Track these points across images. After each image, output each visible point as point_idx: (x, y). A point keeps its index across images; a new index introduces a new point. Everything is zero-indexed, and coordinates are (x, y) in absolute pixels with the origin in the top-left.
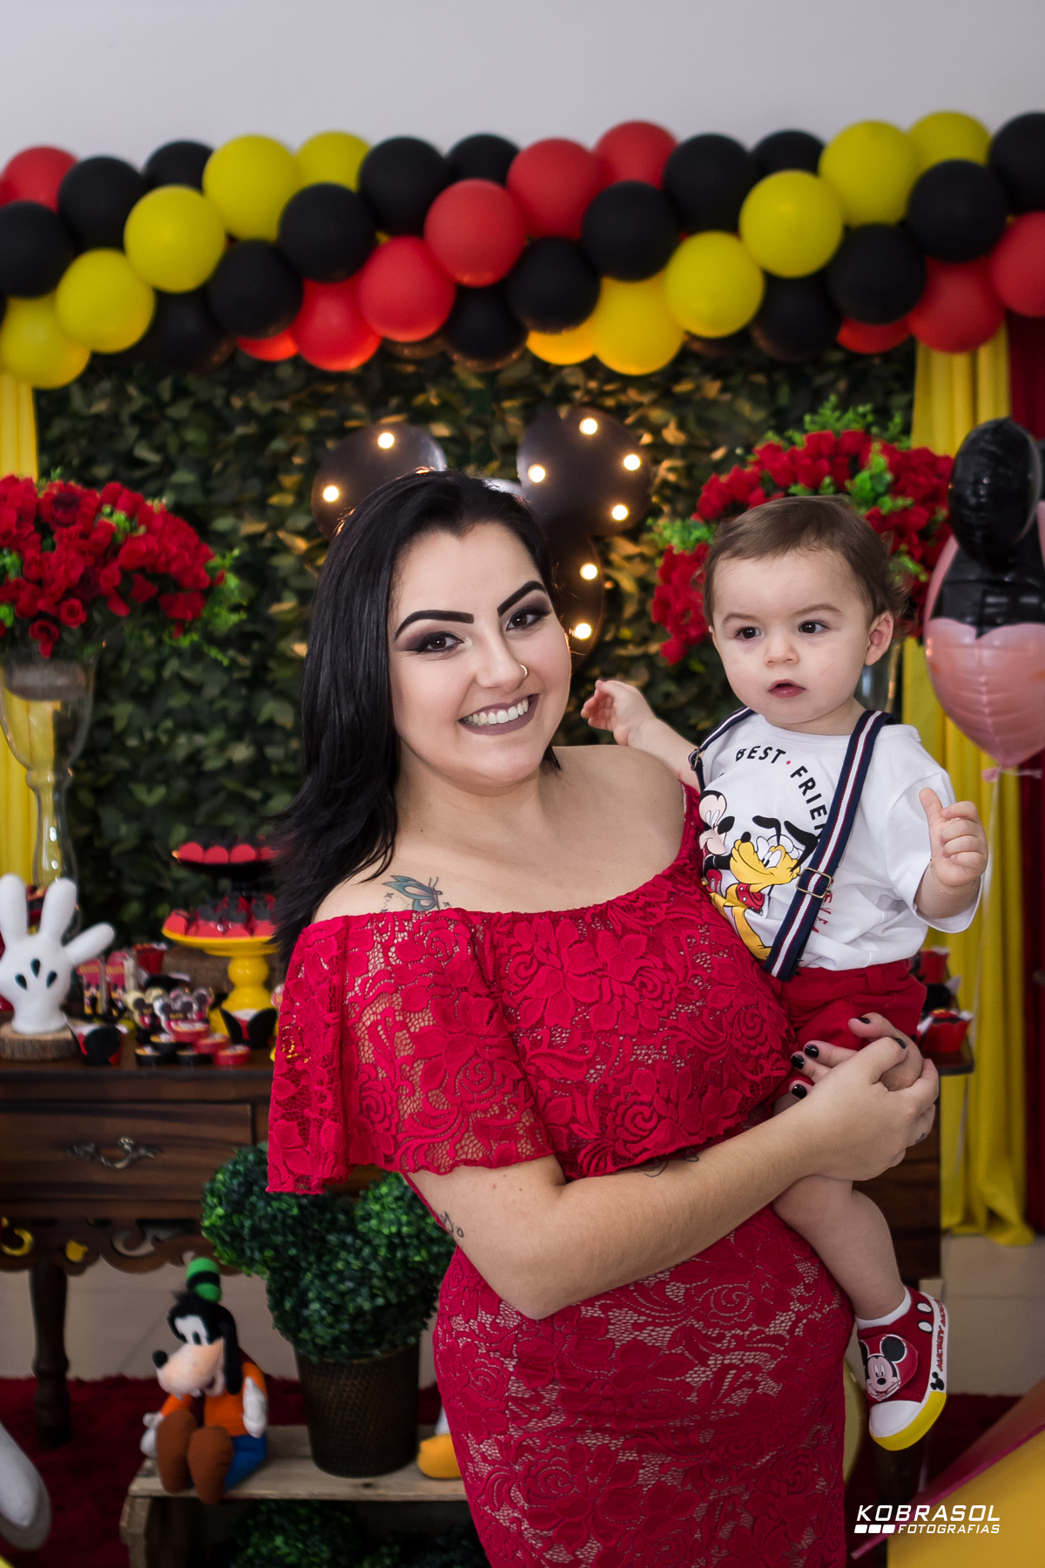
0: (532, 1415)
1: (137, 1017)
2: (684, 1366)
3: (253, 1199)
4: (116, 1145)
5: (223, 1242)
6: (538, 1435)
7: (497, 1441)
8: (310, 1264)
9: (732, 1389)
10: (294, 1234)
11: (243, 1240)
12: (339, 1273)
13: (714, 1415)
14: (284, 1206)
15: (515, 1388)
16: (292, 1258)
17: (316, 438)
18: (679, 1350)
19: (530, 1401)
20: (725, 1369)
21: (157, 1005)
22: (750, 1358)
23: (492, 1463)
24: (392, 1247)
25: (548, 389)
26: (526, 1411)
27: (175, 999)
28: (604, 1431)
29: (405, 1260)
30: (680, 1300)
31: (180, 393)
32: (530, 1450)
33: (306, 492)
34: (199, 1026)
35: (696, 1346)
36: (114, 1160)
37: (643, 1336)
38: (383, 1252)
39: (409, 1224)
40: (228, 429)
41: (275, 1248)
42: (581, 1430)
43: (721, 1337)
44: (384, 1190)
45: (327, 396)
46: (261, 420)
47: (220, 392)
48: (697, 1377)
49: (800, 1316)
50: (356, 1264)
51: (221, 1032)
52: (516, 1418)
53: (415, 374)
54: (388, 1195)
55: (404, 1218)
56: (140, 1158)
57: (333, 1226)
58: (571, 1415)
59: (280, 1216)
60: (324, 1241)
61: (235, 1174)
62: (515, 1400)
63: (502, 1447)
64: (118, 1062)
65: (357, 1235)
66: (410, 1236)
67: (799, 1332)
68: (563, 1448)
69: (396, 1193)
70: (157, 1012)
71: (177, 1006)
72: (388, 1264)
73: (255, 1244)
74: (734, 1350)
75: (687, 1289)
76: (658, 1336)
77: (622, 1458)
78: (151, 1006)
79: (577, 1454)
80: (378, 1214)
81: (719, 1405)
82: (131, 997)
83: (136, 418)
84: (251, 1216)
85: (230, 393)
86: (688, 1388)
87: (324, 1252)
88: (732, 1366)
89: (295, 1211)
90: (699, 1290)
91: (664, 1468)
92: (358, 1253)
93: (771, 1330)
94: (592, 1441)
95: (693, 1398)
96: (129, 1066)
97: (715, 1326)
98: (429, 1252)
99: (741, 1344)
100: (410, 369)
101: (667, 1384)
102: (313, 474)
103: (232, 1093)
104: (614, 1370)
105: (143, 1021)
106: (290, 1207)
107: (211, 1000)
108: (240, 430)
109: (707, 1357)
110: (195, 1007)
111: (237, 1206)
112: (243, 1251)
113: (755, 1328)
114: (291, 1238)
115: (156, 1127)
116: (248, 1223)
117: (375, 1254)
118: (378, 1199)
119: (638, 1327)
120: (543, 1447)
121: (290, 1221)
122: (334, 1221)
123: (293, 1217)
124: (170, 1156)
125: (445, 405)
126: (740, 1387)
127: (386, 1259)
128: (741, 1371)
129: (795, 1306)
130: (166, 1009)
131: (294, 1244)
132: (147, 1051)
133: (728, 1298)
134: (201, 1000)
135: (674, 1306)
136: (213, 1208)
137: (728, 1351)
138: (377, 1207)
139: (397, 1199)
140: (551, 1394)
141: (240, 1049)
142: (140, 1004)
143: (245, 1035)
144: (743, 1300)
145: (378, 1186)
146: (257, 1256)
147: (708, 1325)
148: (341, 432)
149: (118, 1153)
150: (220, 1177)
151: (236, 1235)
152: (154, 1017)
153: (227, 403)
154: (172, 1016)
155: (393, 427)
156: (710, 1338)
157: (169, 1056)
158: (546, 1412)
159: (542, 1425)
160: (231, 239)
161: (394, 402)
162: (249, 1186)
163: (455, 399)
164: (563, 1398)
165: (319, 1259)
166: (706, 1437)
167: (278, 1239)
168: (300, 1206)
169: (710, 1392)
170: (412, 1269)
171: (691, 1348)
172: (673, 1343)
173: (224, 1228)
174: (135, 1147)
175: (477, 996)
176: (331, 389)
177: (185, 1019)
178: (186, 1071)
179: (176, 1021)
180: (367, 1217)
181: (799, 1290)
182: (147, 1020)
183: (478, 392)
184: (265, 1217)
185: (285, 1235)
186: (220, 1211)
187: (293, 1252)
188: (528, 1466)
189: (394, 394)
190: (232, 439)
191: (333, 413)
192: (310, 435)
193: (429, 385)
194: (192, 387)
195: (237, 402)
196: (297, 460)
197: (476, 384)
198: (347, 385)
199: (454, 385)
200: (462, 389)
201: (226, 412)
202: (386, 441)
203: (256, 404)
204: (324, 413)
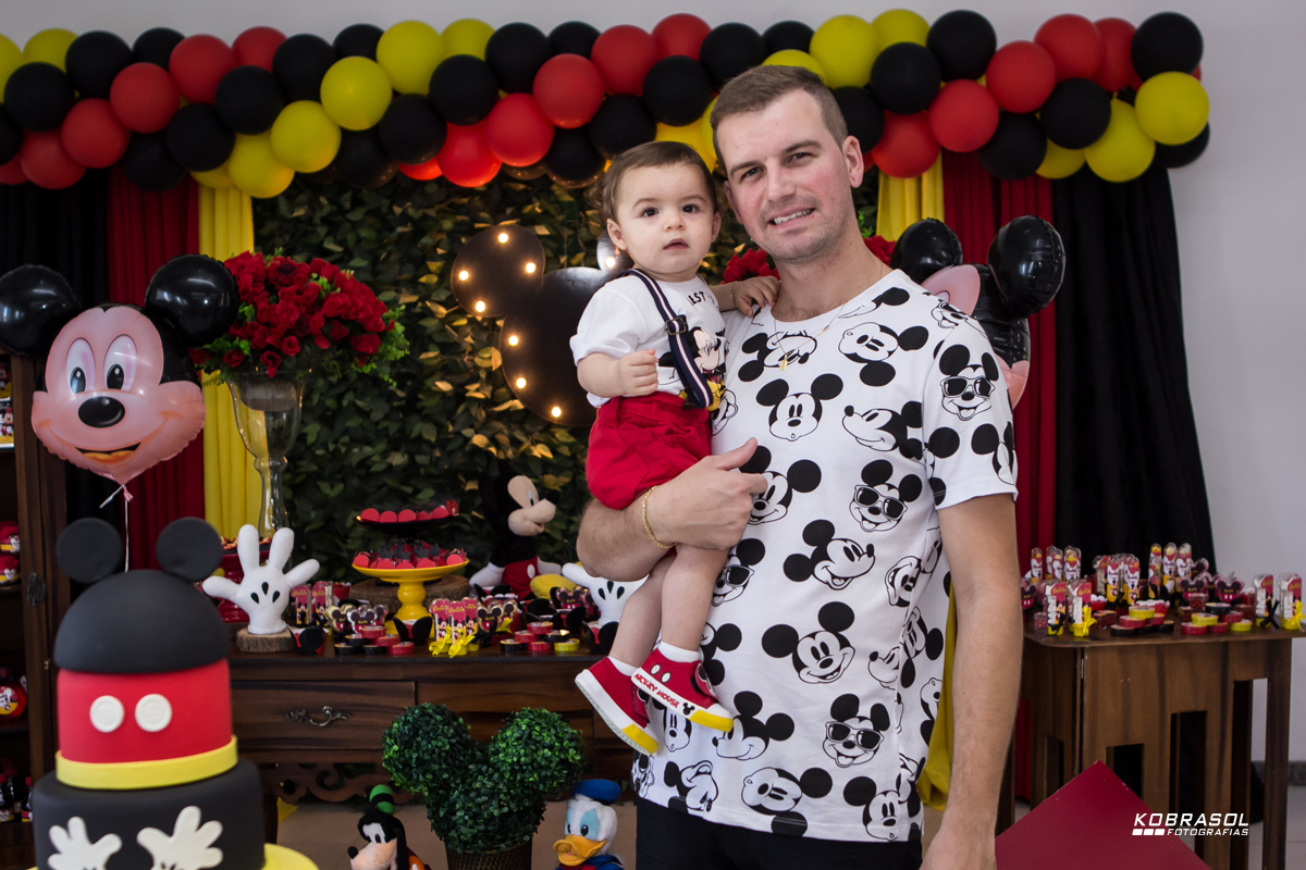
1: (334, 624)
3: (419, 739)
4: (321, 712)
5: (398, 770)
8: (458, 785)
10: (446, 764)
11: (412, 768)
12: (477, 790)
14: (440, 744)
16: (444, 780)
17: (453, 236)
21: (349, 615)
24: (513, 772)
27: (362, 611)
29: (522, 780)
31: (357, 202)
33: (445, 275)
34: (378, 628)
36: (319, 721)
38: (507, 776)
39: (525, 755)
40: (392, 229)
41: (434, 774)
44: (509, 733)
45: (462, 206)
46: (414, 222)
47: (386, 202)
50: (489, 784)
51: (393, 632)
53: (523, 190)
54: (511, 736)
55: (522, 751)
56: (337, 719)
57: (473, 759)
59: (437, 750)
60: (466, 768)
61: (406, 722)
64: (322, 653)
65: (489, 765)
66: (526, 764)
69: (516, 735)
70: (350, 619)
71: (364, 615)
72: (511, 784)
73: (420, 770)
78: (345, 616)
80: (504, 750)
82: (330, 610)
83: (325, 221)
84: (417, 751)
85: (393, 203)
87: (467, 777)
89: (448, 747)
92: (490, 777)
96: (329, 654)
98: (539, 775)
100: (522, 187)
102: (451, 261)
103: (402, 675)
105: (339, 626)
106: (444, 745)
107: (386, 612)
108: (400, 229)
110: (376, 616)
111: (407, 743)
112: (412, 776)
114: (444, 766)
115: (349, 699)
116: (415, 756)
117: (502, 777)
118: (504, 740)
121: (443, 754)
122: (473, 755)
123: (446, 751)
124: (356, 719)
125: (545, 212)
127: (509, 780)
130: (355, 617)
131: (446, 771)
132: (342, 645)
134: (380, 612)
136: (390, 746)
138: (504, 745)
139: (517, 739)
141: (407, 644)
142: (336, 614)
143: (411, 636)
145: (504, 732)
146: (421, 778)
148: (471, 231)
149: (321, 717)
150: (396, 725)
151: (407, 764)
152: (347, 623)
153: (391, 210)
154: (360, 622)
155: (508, 228)
157: (358, 648)
160: (396, 94)
161: (509, 211)
162: (415, 730)
163: (552, 210)
165: (463, 781)
167: (436, 767)
168: (450, 744)
170: (527, 788)
173: (398, 760)
174: (333, 712)
176: (465, 200)
177: (369, 624)
178: (369, 659)
179: (363, 625)
180: (497, 753)
182: (342, 626)
183: (569, 203)
184: (427, 751)
185: (440, 764)
186: (396, 748)
187: (445, 776)
189: (510, 205)
190: (394, 236)
191: (465, 218)
192: (449, 233)
193: (534, 199)
194: (366, 199)
195: (398, 210)
196: (440, 251)
197: (567, 198)
198: (477, 198)
199: (552, 199)
200: (557, 201)
201: (390, 217)
202: (503, 238)
203: (411, 211)
204: (459, 218)
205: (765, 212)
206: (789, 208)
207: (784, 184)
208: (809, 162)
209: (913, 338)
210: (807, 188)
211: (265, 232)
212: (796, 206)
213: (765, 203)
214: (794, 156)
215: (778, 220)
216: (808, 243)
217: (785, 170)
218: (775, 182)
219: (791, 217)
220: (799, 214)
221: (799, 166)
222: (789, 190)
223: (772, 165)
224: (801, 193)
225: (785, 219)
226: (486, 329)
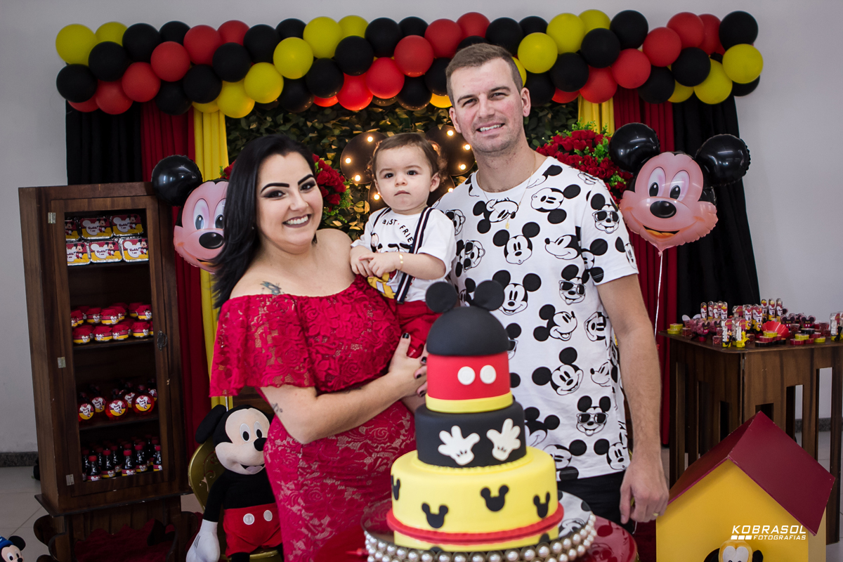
0: (307, 473)
2: (364, 457)
6: (309, 480)
7: (294, 483)
9: (380, 465)
13: (374, 474)
15: (302, 464)
17: (340, 138)
18: (362, 451)
19: (307, 468)
20: (377, 458)
22: (386, 455)
23: (291, 490)
25: (434, 118)
26: (305, 472)
28: (334, 479)
30: (364, 433)
31: (286, 120)
32: (306, 485)
33: (336, 161)
35: (368, 449)
37: (350, 445)
40: (305, 135)
42: (325, 478)
43: (377, 447)
45: (346, 121)
46: (319, 131)
47: (302, 119)
48: (368, 461)
49: (403, 441)
52: (301, 474)
53: (381, 112)
58: (322, 473)
62: (302, 468)
63: (295, 484)
67: (403, 447)
68: (319, 484)
74: (382, 451)
75: (367, 430)
76: (355, 446)
77: (339, 488)
79: (324, 486)
81: (375, 471)
83: (267, 130)
85: (306, 120)
86: (364, 465)
88: (380, 457)
90: (371, 430)
91: (354, 493)
93: (394, 445)
94: (329, 482)
95: (366, 468)
97: (375, 443)
99: (384, 450)
100: (380, 110)
101: (357, 463)
102: (339, 153)
104: (338, 458)
108: (311, 135)
109: (371, 454)
113: (389, 444)
119: (349, 442)
120: (311, 484)
125: (392, 124)
126: (382, 465)
128: (383, 459)
129: (402, 437)
133: (380, 433)
135: (361, 435)
137: (378, 452)
140: (315, 466)
144: (385, 433)
147: (373, 442)
148: (351, 135)
153: (305, 124)
155: (373, 134)
156: (373, 447)
158: (313, 472)
159: (311, 476)
160: (315, 58)
161: (373, 124)
163: (396, 123)
164: (319, 467)
166: (369, 483)
169: (372, 466)
171: (367, 450)
172: (360, 448)
175: (295, 325)
176: (348, 118)
181: (403, 431)
183: (406, 119)
188: (306, 491)
189: (373, 121)
190: (307, 139)
191: (348, 128)
192: (338, 137)
193: (386, 117)
194: (291, 118)
195: (309, 124)
196: (333, 147)
197: (405, 116)
198: (354, 116)
199: (395, 117)
200: (398, 118)
201: (304, 128)
202: (370, 139)
203: (317, 124)
204: (344, 128)
205: (475, 124)
206: (490, 122)
207: (489, 109)
208: (503, 98)
209: (572, 192)
210: (502, 112)
211: (232, 137)
212: (495, 121)
213: (476, 119)
214: (494, 94)
215: (481, 129)
216: (500, 143)
217: (489, 101)
218: (483, 107)
219: (492, 127)
220: (495, 126)
221: (497, 100)
222: (491, 112)
223: (483, 98)
224: (497, 114)
225: (487, 129)
226: (360, 190)
